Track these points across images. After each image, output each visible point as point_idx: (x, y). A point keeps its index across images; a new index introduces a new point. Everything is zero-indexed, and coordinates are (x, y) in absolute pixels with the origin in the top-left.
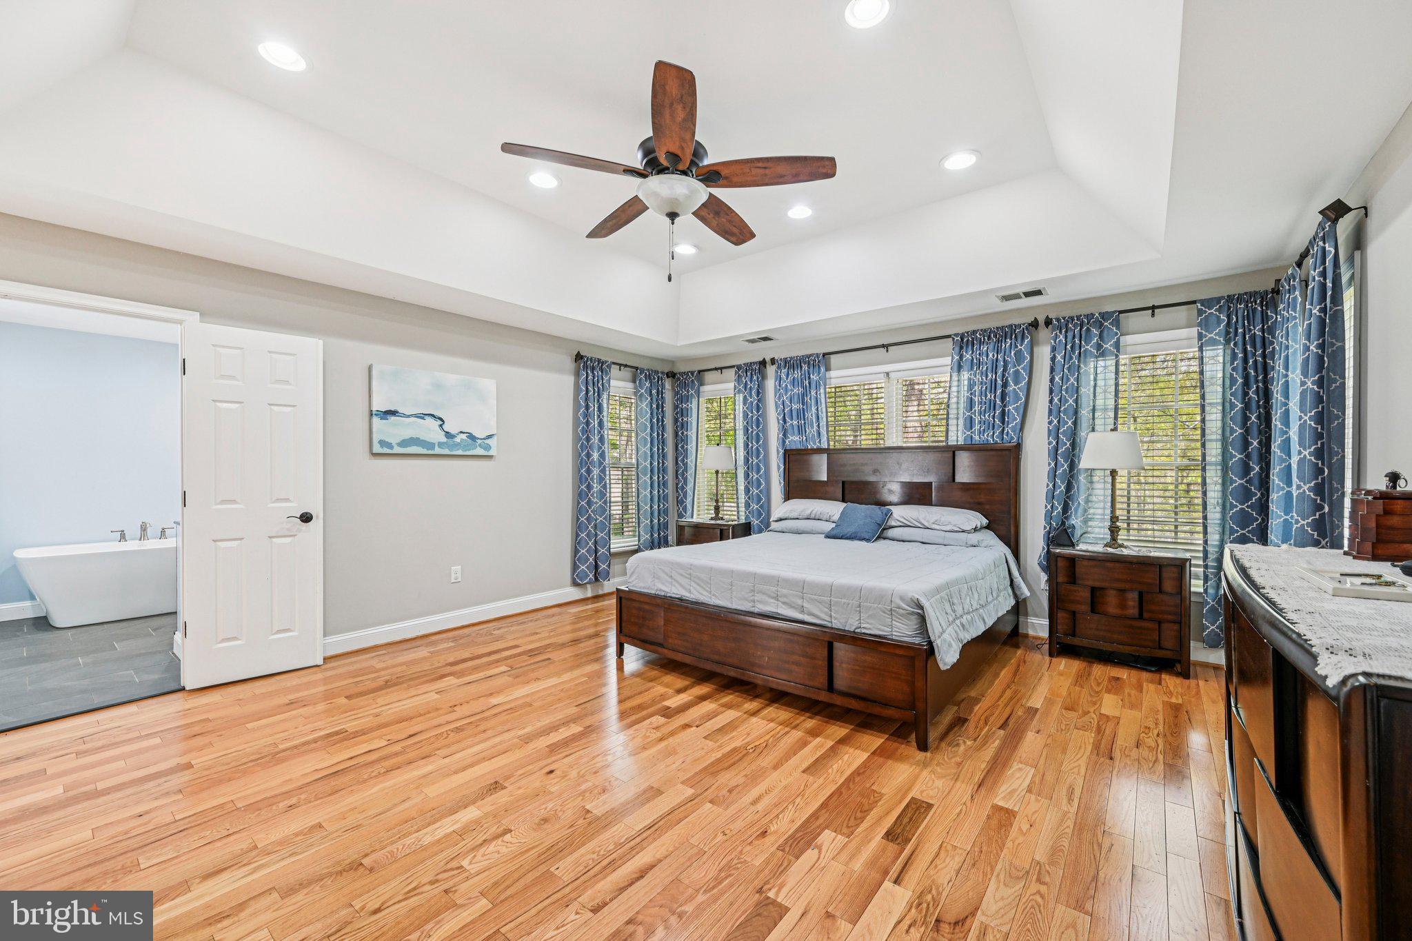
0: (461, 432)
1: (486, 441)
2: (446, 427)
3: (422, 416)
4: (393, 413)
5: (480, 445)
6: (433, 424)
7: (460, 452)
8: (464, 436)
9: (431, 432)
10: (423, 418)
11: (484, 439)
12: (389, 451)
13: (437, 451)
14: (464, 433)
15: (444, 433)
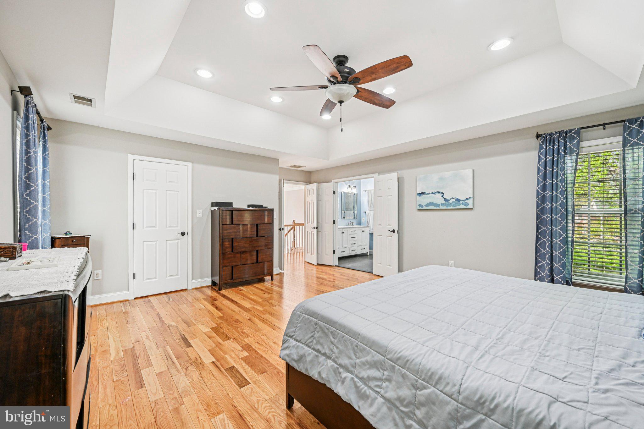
0: (452, 198)
1: (466, 201)
2: (445, 197)
3: (434, 193)
4: (423, 193)
5: (462, 204)
6: (439, 196)
7: (451, 207)
8: (453, 200)
9: (438, 199)
10: (435, 194)
11: (465, 200)
12: (422, 208)
13: (441, 207)
14: (454, 198)
15: (444, 199)
